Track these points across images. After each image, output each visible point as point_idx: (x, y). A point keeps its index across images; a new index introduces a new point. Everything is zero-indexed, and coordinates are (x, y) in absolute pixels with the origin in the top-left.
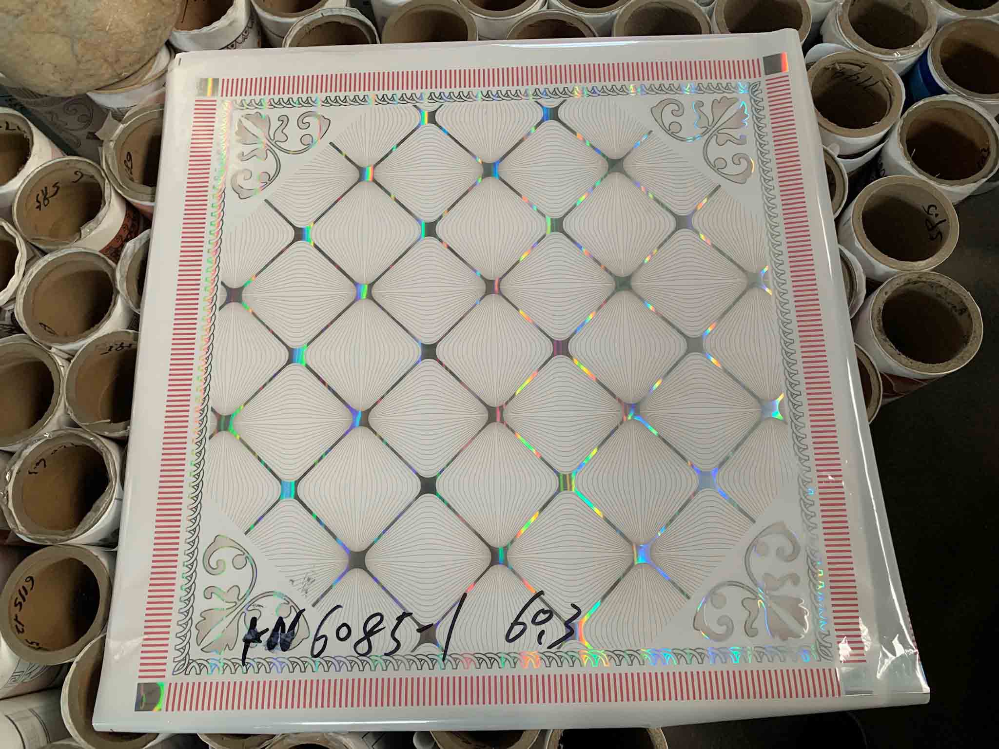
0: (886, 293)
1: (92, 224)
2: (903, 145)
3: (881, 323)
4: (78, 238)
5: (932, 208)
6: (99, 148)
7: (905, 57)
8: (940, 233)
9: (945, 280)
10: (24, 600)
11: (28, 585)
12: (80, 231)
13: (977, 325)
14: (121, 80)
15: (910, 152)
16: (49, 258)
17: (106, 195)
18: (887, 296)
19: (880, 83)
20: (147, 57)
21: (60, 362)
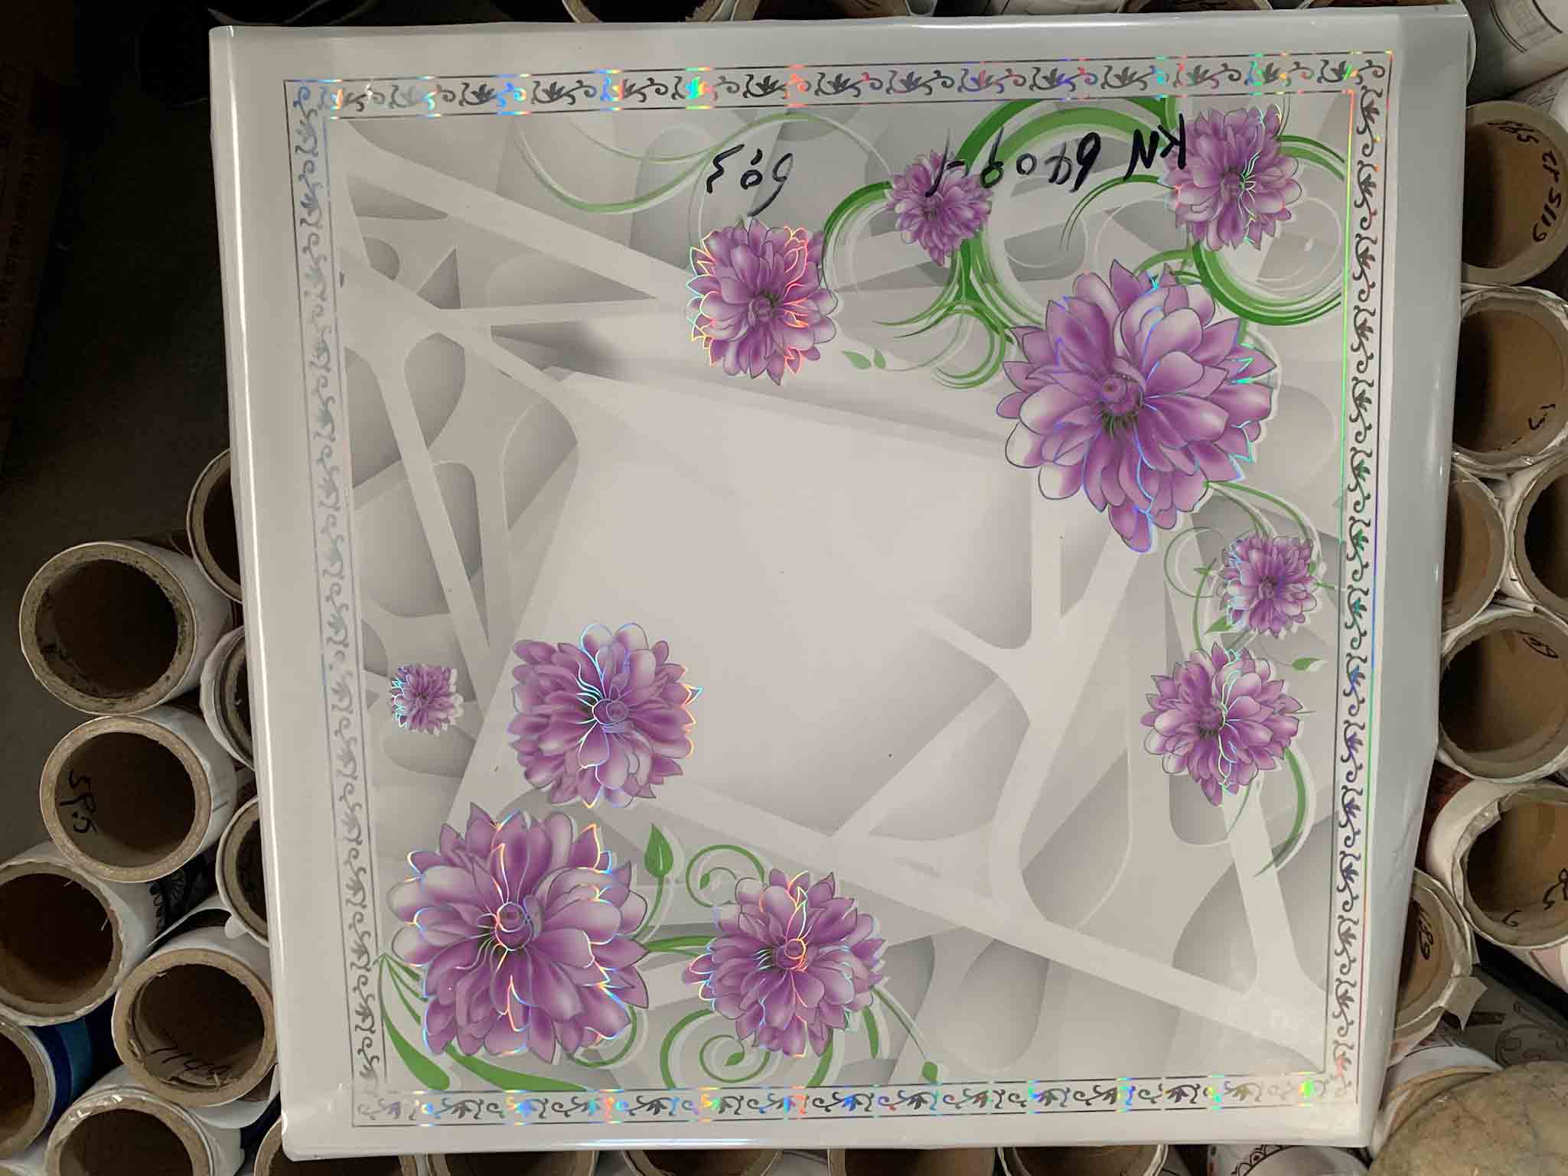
0: (168, 678)
1: (1482, 826)
2: (118, 939)
3: (179, 627)
4: (1503, 803)
5: (82, 828)
6: (1478, 961)
7: (104, 1096)
8: (73, 786)
9: (73, 698)
10: (1547, 208)
11: (1542, 228)
12: (1502, 815)
13: (27, 623)
14: (1448, 1089)
15: (109, 926)
16: (1550, 768)
17: (1462, 876)
18: (168, 673)
19: (149, 1049)
20: (1405, 1131)
21: (1518, 589)
